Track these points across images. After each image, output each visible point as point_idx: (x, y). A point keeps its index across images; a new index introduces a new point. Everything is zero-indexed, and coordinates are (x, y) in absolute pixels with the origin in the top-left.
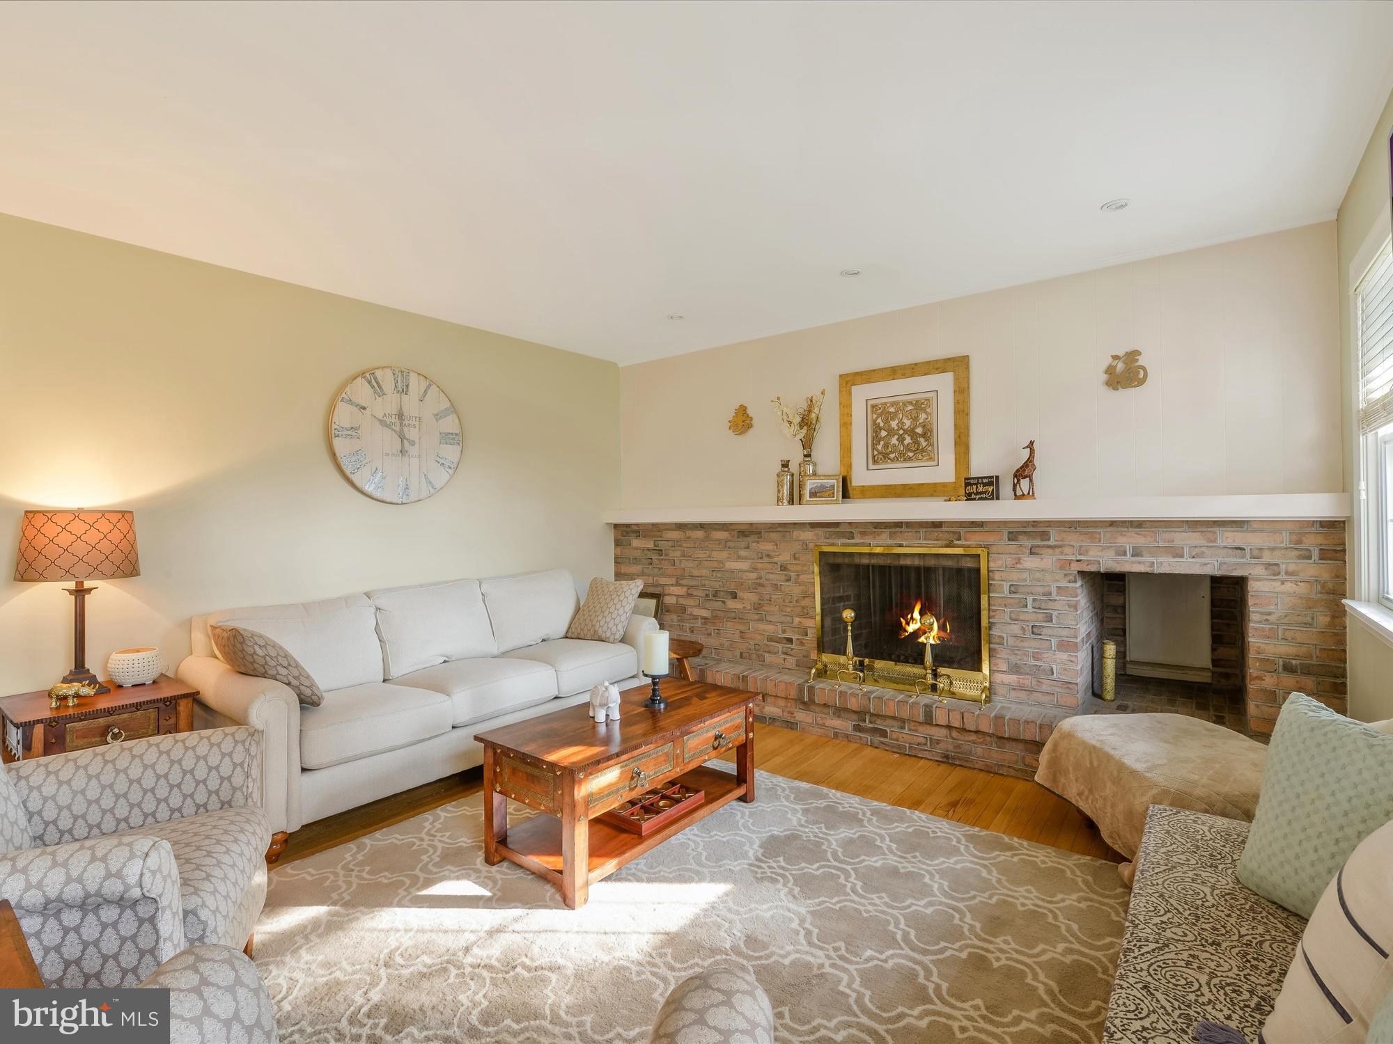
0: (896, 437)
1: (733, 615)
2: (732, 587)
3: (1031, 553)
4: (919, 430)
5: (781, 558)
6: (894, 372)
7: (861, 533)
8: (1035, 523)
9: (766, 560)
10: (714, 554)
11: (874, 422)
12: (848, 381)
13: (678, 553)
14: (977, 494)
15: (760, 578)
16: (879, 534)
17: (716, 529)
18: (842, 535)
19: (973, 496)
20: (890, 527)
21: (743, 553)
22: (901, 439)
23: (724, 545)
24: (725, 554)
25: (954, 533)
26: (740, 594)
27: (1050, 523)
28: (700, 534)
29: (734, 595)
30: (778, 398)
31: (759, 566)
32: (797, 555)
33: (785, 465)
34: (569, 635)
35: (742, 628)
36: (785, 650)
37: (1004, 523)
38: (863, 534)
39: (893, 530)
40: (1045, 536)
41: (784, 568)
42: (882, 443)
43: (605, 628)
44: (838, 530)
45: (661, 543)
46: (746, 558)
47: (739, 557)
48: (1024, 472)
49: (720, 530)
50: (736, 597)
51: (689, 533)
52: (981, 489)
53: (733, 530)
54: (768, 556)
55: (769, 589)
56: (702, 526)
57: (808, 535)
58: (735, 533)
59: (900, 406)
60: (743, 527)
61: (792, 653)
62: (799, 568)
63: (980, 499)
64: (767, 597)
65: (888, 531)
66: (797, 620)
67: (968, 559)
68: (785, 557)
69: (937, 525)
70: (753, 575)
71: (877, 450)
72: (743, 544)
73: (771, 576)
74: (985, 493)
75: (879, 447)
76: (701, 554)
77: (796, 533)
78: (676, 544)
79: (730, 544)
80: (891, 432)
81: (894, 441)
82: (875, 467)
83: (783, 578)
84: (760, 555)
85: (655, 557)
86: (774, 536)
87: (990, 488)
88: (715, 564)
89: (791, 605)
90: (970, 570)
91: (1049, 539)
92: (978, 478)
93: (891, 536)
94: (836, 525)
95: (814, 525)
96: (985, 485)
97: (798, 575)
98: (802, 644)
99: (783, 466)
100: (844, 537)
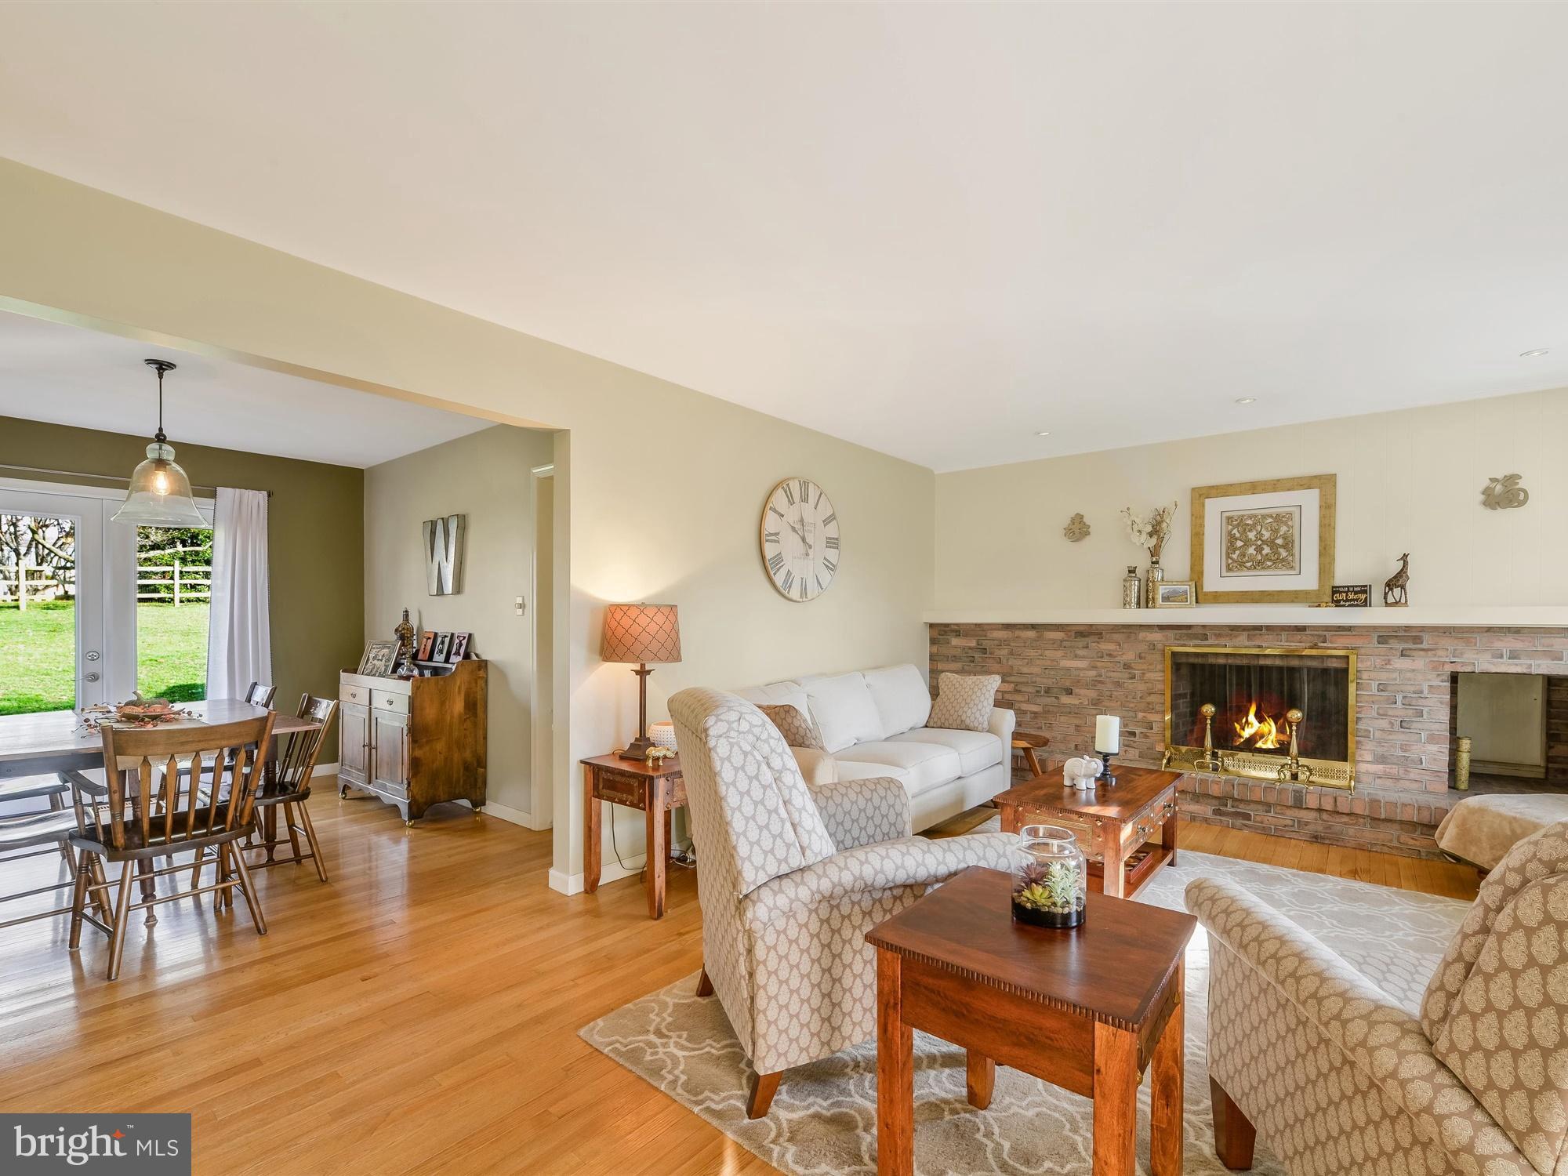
0: (1254, 547)
1: (1068, 710)
2: (1068, 684)
3: (1402, 655)
4: (1279, 541)
5: (1125, 658)
6: (1254, 488)
7: (1215, 635)
8: (1408, 628)
9: (1106, 659)
10: (1047, 653)
11: (1230, 533)
12: (1201, 495)
13: (1005, 652)
14: (1347, 600)
15: (1101, 676)
16: (1236, 637)
17: (1050, 630)
18: (1195, 637)
19: (1342, 603)
20: (1249, 630)
21: (1080, 652)
22: (1259, 549)
23: (1060, 645)
24: (1060, 653)
25: (1319, 636)
26: (1076, 690)
27: (1423, 628)
28: (1031, 634)
29: (1069, 692)
30: (1128, 509)
31: (1099, 664)
32: (1143, 655)
33: (1132, 571)
34: (931, 724)
35: (1077, 722)
36: (1126, 742)
37: (1375, 628)
38: (1219, 636)
39: (1251, 633)
40: (1417, 640)
41: (1127, 666)
42: (1237, 552)
43: (972, 718)
44: (1190, 632)
45: (984, 642)
46: (1084, 657)
47: (1076, 656)
48: (1397, 581)
49: (1054, 630)
50: (1071, 694)
51: (1018, 633)
52: (1351, 596)
53: (1070, 631)
54: (1110, 655)
55: (1110, 686)
56: (1033, 627)
57: (1157, 636)
58: (1073, 634)
59: (1258, 520)
60: (1082, 628)
61: (1135, 745)
62: (1145, 667)
63: (1349, 606)
64: (1108, 693)
65: (1245, 633)
66: (1141, 715)
67: (1334, 660)
68: (1129, 656)
69: (1300, 629)
70: (1093, 673)
71: (1231, 559)
72: (1081, 645)
73: (1112, 674)
74: (1357, 600)
75: (1235, 556)
76: (1032, 653)
77: (1142, 635)
78: (1002, 643)
79: (1064, 644)
80: (1247, 543)
81: (1251, 550)
82: (1229, 574)
83: (1127, 676)
84: (1100, 654)
85: (977, 656)
86: (1116, 636)
87: (1363, 597)
88: (1048, 663)
89: (1135, 701)
90: (1336, 670)
91: (1422, 643)
92: (1348, 587)
93: (1249, 638)
94: (1189, 627)
95: (1162, 628)
96: (1356, 593)
97: (1143, 673)
98: (1146, 736)
99: (1130, 572)
100: (1197, 639)
